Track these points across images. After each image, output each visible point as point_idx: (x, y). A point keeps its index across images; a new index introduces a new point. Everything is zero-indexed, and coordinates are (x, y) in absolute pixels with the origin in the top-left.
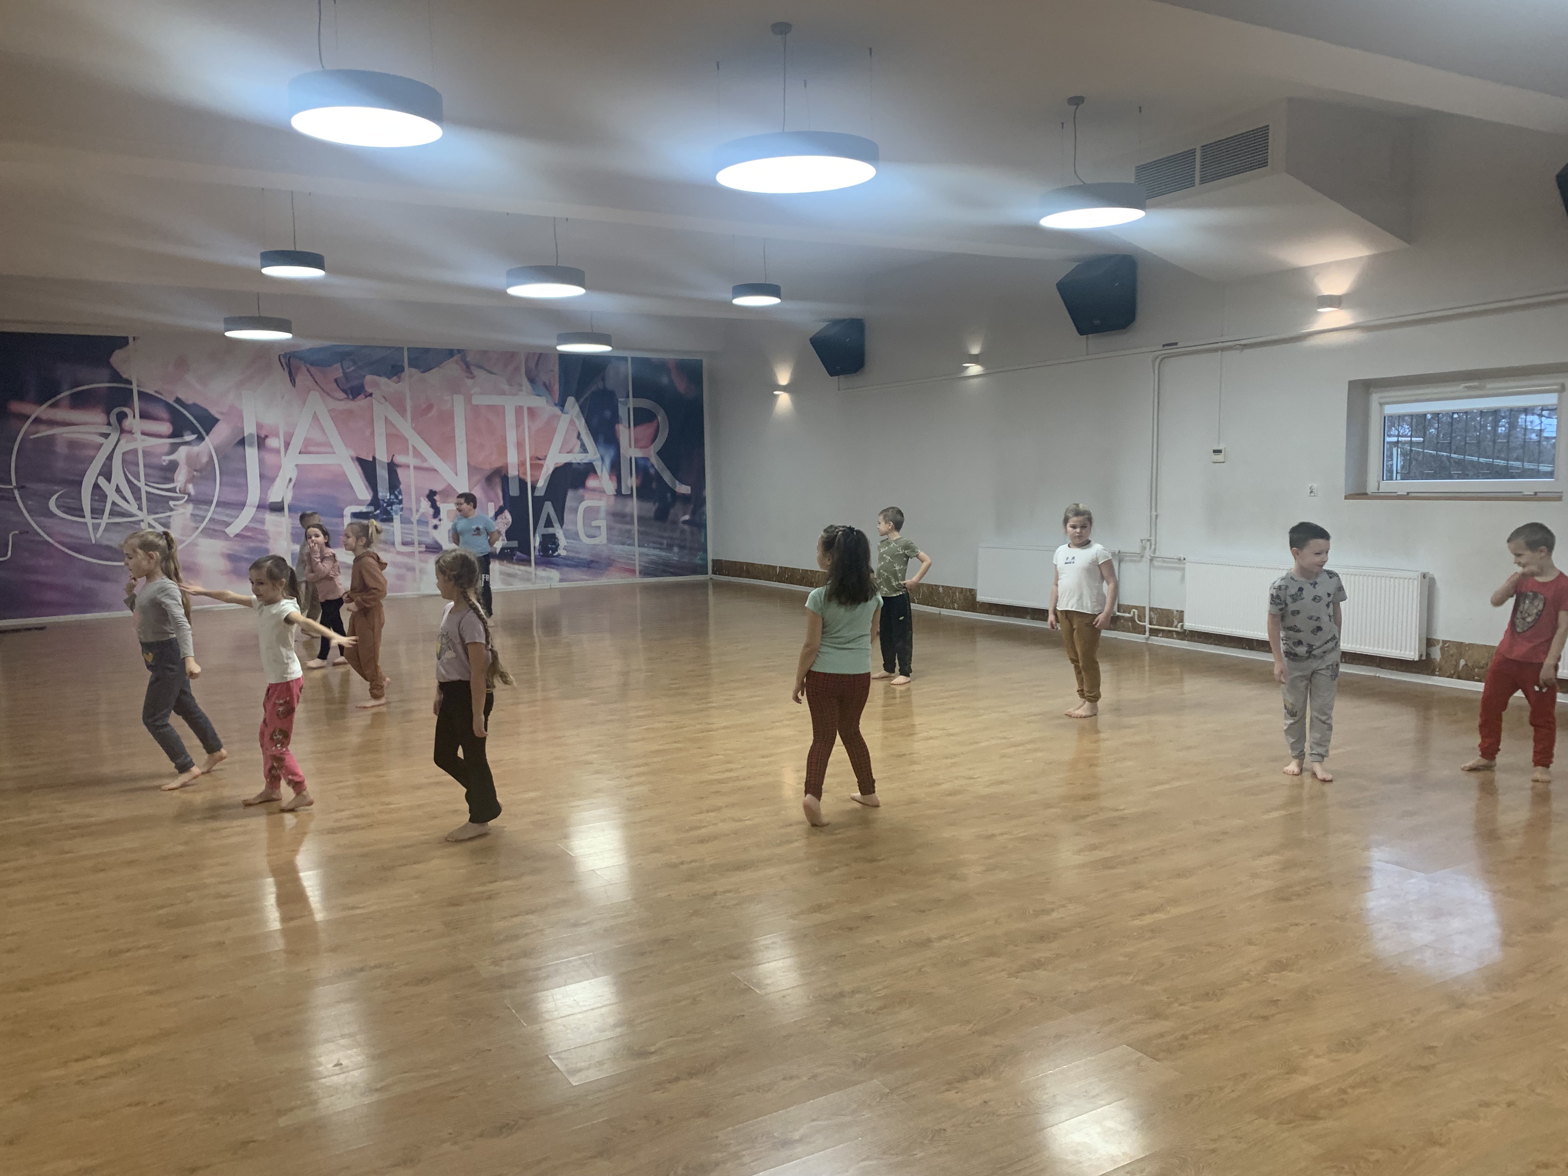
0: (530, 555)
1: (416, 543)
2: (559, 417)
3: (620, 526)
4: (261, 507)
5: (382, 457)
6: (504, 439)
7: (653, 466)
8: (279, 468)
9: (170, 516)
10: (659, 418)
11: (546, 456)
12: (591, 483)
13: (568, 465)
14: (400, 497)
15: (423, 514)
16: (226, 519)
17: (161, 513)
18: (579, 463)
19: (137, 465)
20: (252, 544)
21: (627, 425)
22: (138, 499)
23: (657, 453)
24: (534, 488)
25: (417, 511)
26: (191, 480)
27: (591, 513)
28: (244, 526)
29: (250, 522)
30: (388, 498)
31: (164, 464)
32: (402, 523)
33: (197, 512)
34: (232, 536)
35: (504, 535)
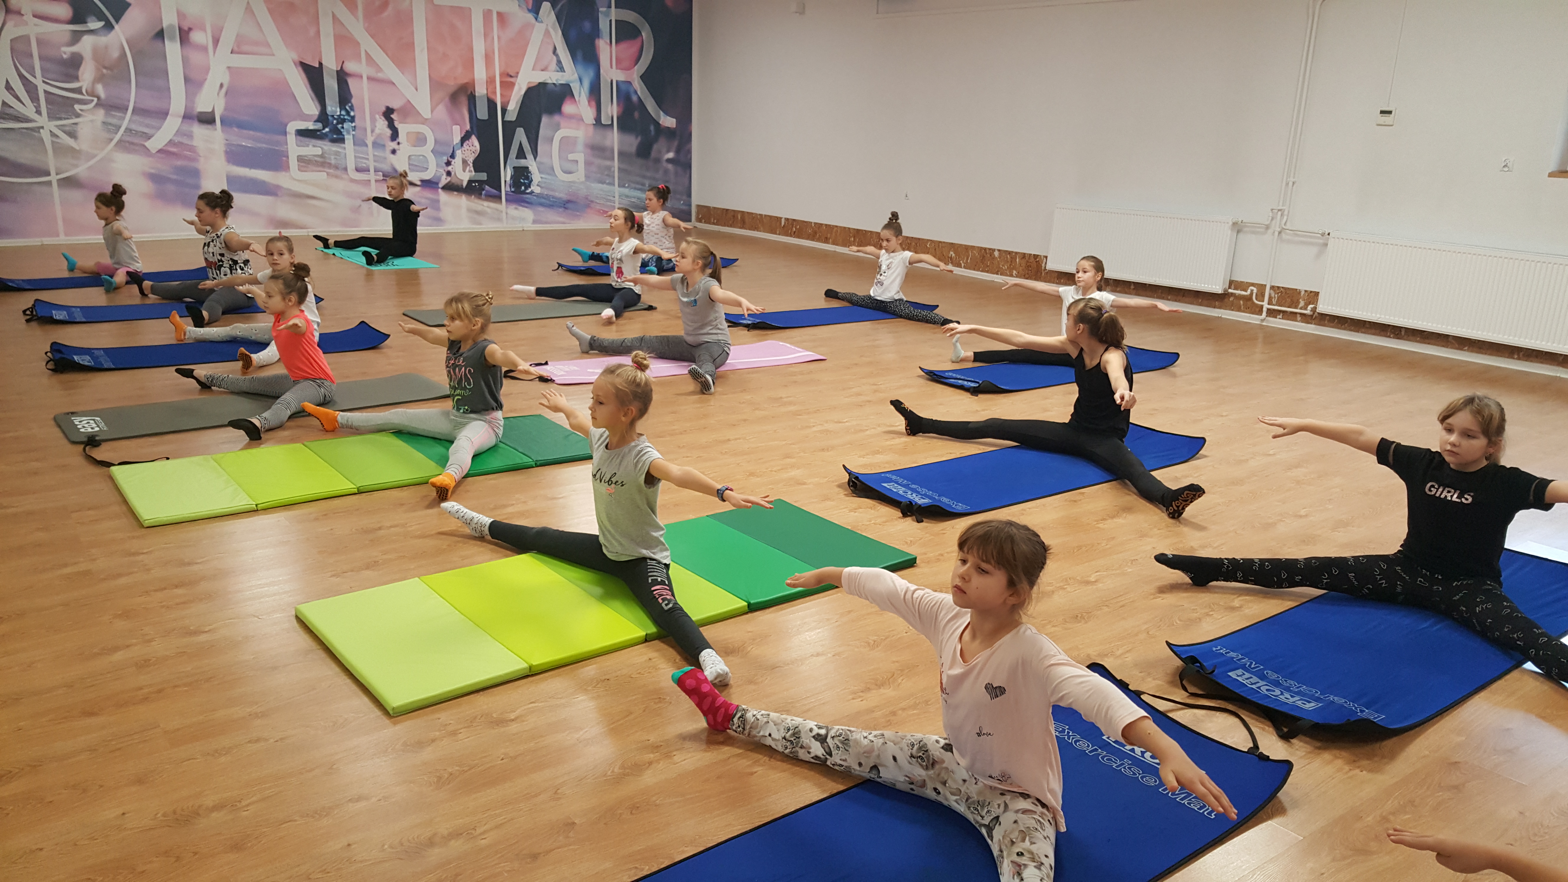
0: (499, 189)
1: (372, 170)
2: (533, 26)
3: (598, 161)
4: (187, 117)
5: (331, 64)
6: (471, 49)
7: (636, 92)
8: (207, 70)
9: (76, 124)
10: (643, 34)
11: (518, 73)
12: (568, 108)
13: (542, 85)
14: (352, 114)
15: (379, 135)
16: (146, 130)
17: (65, 119)
18: (554, 84)
19: (31, 56)
20: (179, 163)
21: (608, 41)
22: (34, 98)
23: (641, 77)
24: (504, 111)
25: (373, 131)
26: (99, 78)
27: (567, 144)
28: (168, 140)
29: (175, 135)
30: (338, 113)
31: (65, 56)
32: (354, 145)
33: (110, 120)
34: (154, 152)
35: (471, 165)
